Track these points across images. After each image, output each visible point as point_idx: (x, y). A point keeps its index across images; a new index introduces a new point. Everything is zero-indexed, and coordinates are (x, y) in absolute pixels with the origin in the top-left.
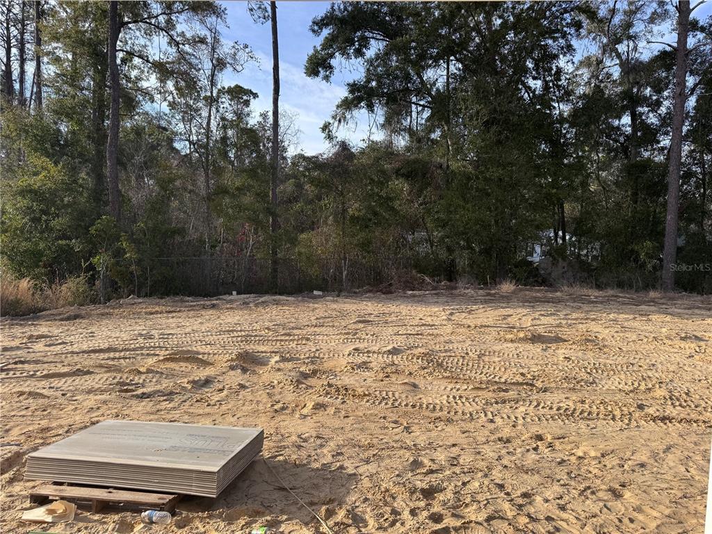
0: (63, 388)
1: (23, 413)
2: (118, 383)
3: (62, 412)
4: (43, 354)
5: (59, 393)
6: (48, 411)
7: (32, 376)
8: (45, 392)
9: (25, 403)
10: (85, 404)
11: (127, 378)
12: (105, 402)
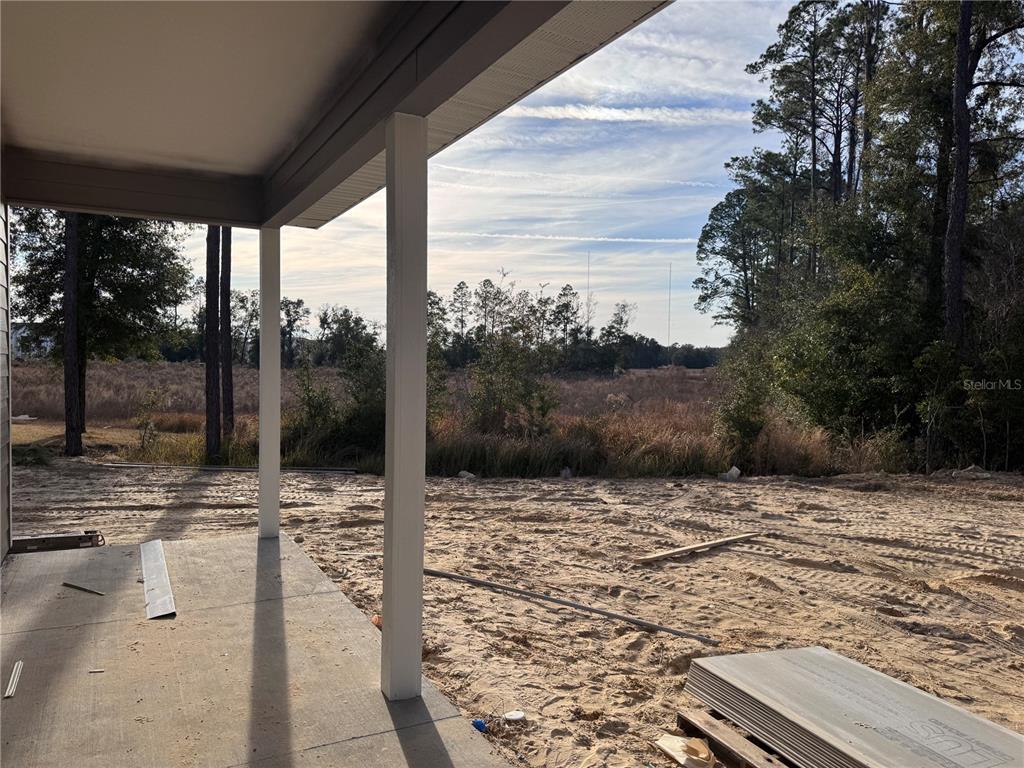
0: (805, 583)
1: (745, 603)
2: (884, 597)
3: (789, 617)
4: (806, 531)
5: (796, 589)
6: (774, 610)
7: (777, 557)
8: (781, 583)
9: (752, 590)
10: (824, 614)
11: (904, 592)
12: (852, 620)
